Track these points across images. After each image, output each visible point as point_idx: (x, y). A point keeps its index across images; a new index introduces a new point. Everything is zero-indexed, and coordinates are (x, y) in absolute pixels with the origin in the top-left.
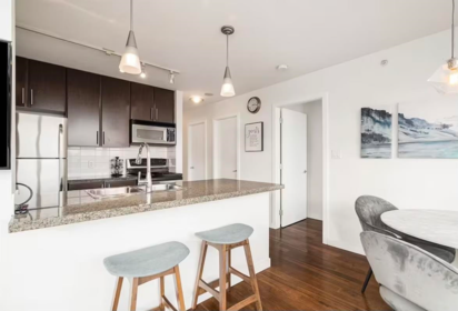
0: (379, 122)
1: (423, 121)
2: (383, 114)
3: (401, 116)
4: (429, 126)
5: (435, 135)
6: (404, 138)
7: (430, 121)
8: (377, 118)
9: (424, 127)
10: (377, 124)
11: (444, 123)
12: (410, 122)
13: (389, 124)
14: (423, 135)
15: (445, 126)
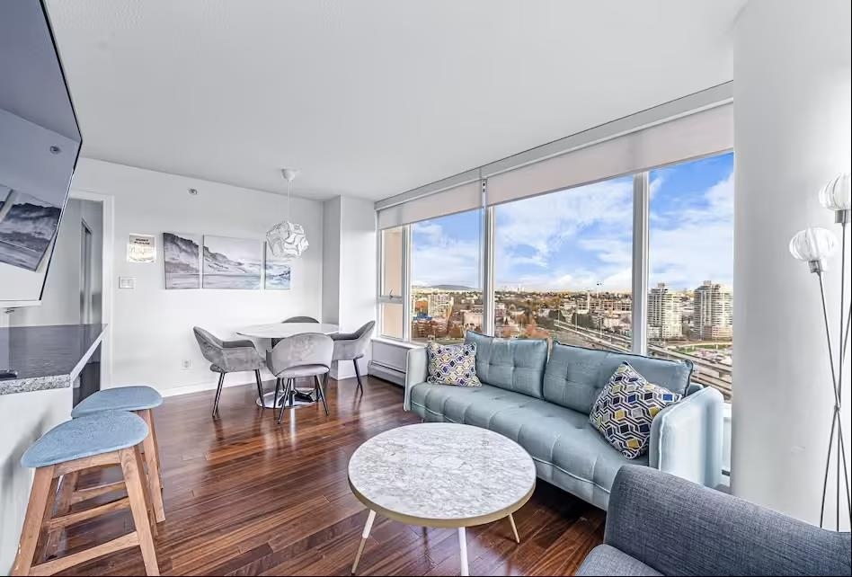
0: (186, 251)
1: (224, 257)
2: (189, 243)
3: (206, 249)
4: (228, 262)
5: (233, 270)
6: (210, 271)
7: (229, 257)
8: (184, 247)
9: (225, 262)
10: (183, 254)
11: (240, 261)
12: (214, 256)
13: (197, 255)
14: (224, 269)
15: (240, 264)
